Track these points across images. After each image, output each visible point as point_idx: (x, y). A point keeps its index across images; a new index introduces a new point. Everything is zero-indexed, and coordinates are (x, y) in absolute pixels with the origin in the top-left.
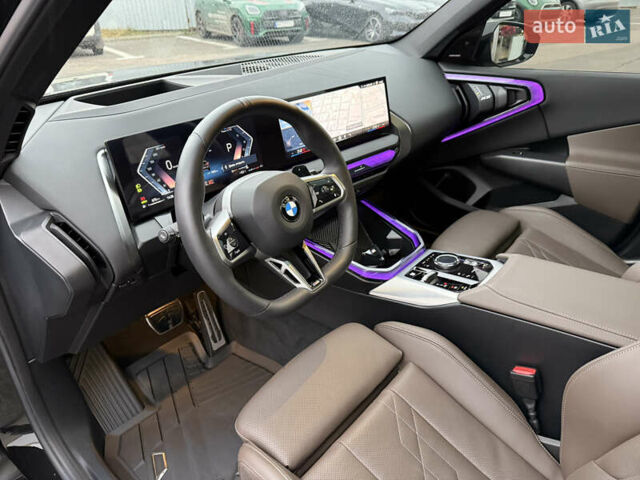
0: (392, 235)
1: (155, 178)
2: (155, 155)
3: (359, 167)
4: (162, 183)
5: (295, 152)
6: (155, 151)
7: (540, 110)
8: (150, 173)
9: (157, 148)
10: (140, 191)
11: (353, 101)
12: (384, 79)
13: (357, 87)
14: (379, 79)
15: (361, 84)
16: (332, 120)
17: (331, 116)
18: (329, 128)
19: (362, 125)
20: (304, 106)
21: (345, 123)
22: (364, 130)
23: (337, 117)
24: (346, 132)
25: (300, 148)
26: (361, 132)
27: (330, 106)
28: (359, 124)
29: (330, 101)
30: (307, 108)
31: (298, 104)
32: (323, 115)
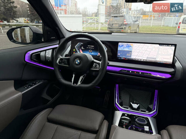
1: (78, 49)
2: (80, 45)
4: (79, 51)
6: (80, 44)
8: (78, 48)
9: (81, 43)
10: (74, 51)
11: (154, 49)
12: (175, 45)
13: (158, 45)
15: (160, 44)
16: (141, 53)
17: (141, 52)
18: (138, 55)
19: (156, 59)
20: (129, 45)
21: (147, 56)
22: (156, 61)
23: (144, 53)
24: (146, 59)
25: (123, 57)
26: (154, 61)
27: (141, 48)
28: (154, 58)
29: (142, 46)
30: (131, 46)
31: (127, 44)
32: (137, 50)
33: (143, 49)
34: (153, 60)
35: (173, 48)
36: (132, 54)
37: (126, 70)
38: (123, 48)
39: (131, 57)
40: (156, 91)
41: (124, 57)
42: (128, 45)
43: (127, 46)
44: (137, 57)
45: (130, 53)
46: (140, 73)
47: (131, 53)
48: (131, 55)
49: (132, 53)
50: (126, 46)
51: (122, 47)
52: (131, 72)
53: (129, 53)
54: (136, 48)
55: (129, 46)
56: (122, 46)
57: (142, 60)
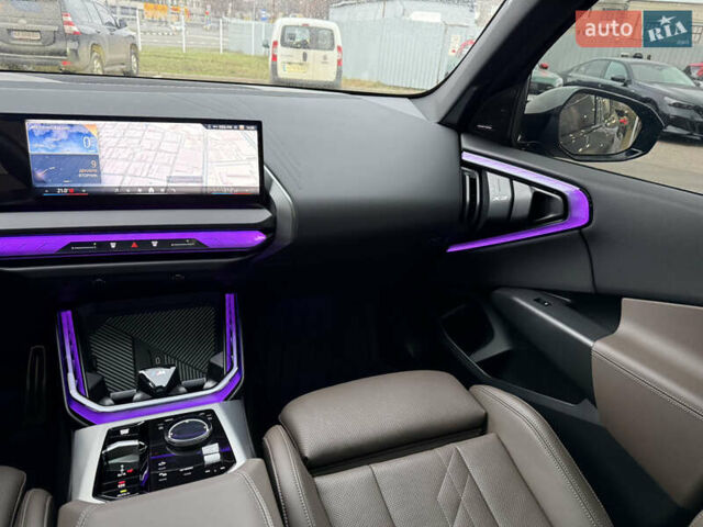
0: (219, 360)
3: (183, 241)
5: (54, 190)
7: (585, 239)
11: (188, 145)
12: (258, 125)
13: (200, 126)
14: (247, 123)
15: (206, 122)
16: (140, 161)
17: (138, 155)
18: (131, 171)
19: (202, 182)
20: (82, 131)
21: (166, 172)
22: (204, 190)
23: (150, 160)
24: (165, 184)
25: (63, 187)
26: (198, 191)
27: (137, 141)
28: (194, 179)
29: (139, 134)
30: (89, 135)
31: (72, 125)
32: (121, 150)
33: (146, 144)
34: (193, 187)
35: (254, 134)
36: (106, 169)
37: (90, 244)
38: (56, 143)
39: (100, 182)
40: (230, 298)
41: (67, 183)
42: (75, 130)
43: (70, 135)
44: (128, 179)
45: (93, 163)
46: (155, 244)
47: (98, 165)
48: (99, 173)
49: (102, 162)
50: (64, 136)
51: (48, 140)
52: (113, 245)
53: (90, 166)
54: (116, 140)
55: (79, 134)
56: (49, 134)
57: (151, 191)
